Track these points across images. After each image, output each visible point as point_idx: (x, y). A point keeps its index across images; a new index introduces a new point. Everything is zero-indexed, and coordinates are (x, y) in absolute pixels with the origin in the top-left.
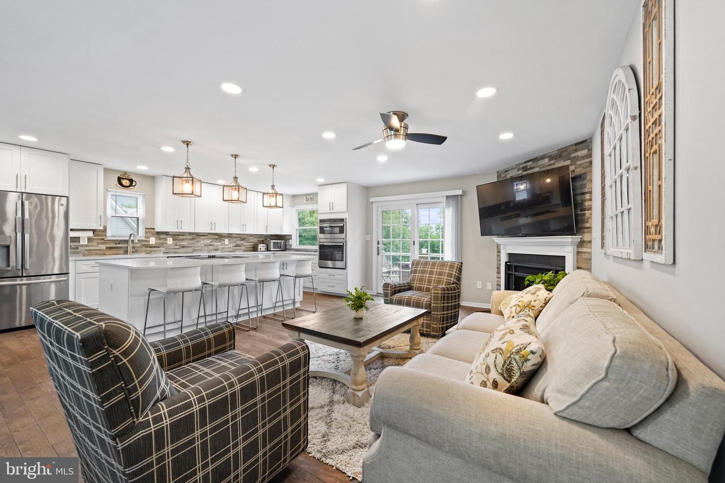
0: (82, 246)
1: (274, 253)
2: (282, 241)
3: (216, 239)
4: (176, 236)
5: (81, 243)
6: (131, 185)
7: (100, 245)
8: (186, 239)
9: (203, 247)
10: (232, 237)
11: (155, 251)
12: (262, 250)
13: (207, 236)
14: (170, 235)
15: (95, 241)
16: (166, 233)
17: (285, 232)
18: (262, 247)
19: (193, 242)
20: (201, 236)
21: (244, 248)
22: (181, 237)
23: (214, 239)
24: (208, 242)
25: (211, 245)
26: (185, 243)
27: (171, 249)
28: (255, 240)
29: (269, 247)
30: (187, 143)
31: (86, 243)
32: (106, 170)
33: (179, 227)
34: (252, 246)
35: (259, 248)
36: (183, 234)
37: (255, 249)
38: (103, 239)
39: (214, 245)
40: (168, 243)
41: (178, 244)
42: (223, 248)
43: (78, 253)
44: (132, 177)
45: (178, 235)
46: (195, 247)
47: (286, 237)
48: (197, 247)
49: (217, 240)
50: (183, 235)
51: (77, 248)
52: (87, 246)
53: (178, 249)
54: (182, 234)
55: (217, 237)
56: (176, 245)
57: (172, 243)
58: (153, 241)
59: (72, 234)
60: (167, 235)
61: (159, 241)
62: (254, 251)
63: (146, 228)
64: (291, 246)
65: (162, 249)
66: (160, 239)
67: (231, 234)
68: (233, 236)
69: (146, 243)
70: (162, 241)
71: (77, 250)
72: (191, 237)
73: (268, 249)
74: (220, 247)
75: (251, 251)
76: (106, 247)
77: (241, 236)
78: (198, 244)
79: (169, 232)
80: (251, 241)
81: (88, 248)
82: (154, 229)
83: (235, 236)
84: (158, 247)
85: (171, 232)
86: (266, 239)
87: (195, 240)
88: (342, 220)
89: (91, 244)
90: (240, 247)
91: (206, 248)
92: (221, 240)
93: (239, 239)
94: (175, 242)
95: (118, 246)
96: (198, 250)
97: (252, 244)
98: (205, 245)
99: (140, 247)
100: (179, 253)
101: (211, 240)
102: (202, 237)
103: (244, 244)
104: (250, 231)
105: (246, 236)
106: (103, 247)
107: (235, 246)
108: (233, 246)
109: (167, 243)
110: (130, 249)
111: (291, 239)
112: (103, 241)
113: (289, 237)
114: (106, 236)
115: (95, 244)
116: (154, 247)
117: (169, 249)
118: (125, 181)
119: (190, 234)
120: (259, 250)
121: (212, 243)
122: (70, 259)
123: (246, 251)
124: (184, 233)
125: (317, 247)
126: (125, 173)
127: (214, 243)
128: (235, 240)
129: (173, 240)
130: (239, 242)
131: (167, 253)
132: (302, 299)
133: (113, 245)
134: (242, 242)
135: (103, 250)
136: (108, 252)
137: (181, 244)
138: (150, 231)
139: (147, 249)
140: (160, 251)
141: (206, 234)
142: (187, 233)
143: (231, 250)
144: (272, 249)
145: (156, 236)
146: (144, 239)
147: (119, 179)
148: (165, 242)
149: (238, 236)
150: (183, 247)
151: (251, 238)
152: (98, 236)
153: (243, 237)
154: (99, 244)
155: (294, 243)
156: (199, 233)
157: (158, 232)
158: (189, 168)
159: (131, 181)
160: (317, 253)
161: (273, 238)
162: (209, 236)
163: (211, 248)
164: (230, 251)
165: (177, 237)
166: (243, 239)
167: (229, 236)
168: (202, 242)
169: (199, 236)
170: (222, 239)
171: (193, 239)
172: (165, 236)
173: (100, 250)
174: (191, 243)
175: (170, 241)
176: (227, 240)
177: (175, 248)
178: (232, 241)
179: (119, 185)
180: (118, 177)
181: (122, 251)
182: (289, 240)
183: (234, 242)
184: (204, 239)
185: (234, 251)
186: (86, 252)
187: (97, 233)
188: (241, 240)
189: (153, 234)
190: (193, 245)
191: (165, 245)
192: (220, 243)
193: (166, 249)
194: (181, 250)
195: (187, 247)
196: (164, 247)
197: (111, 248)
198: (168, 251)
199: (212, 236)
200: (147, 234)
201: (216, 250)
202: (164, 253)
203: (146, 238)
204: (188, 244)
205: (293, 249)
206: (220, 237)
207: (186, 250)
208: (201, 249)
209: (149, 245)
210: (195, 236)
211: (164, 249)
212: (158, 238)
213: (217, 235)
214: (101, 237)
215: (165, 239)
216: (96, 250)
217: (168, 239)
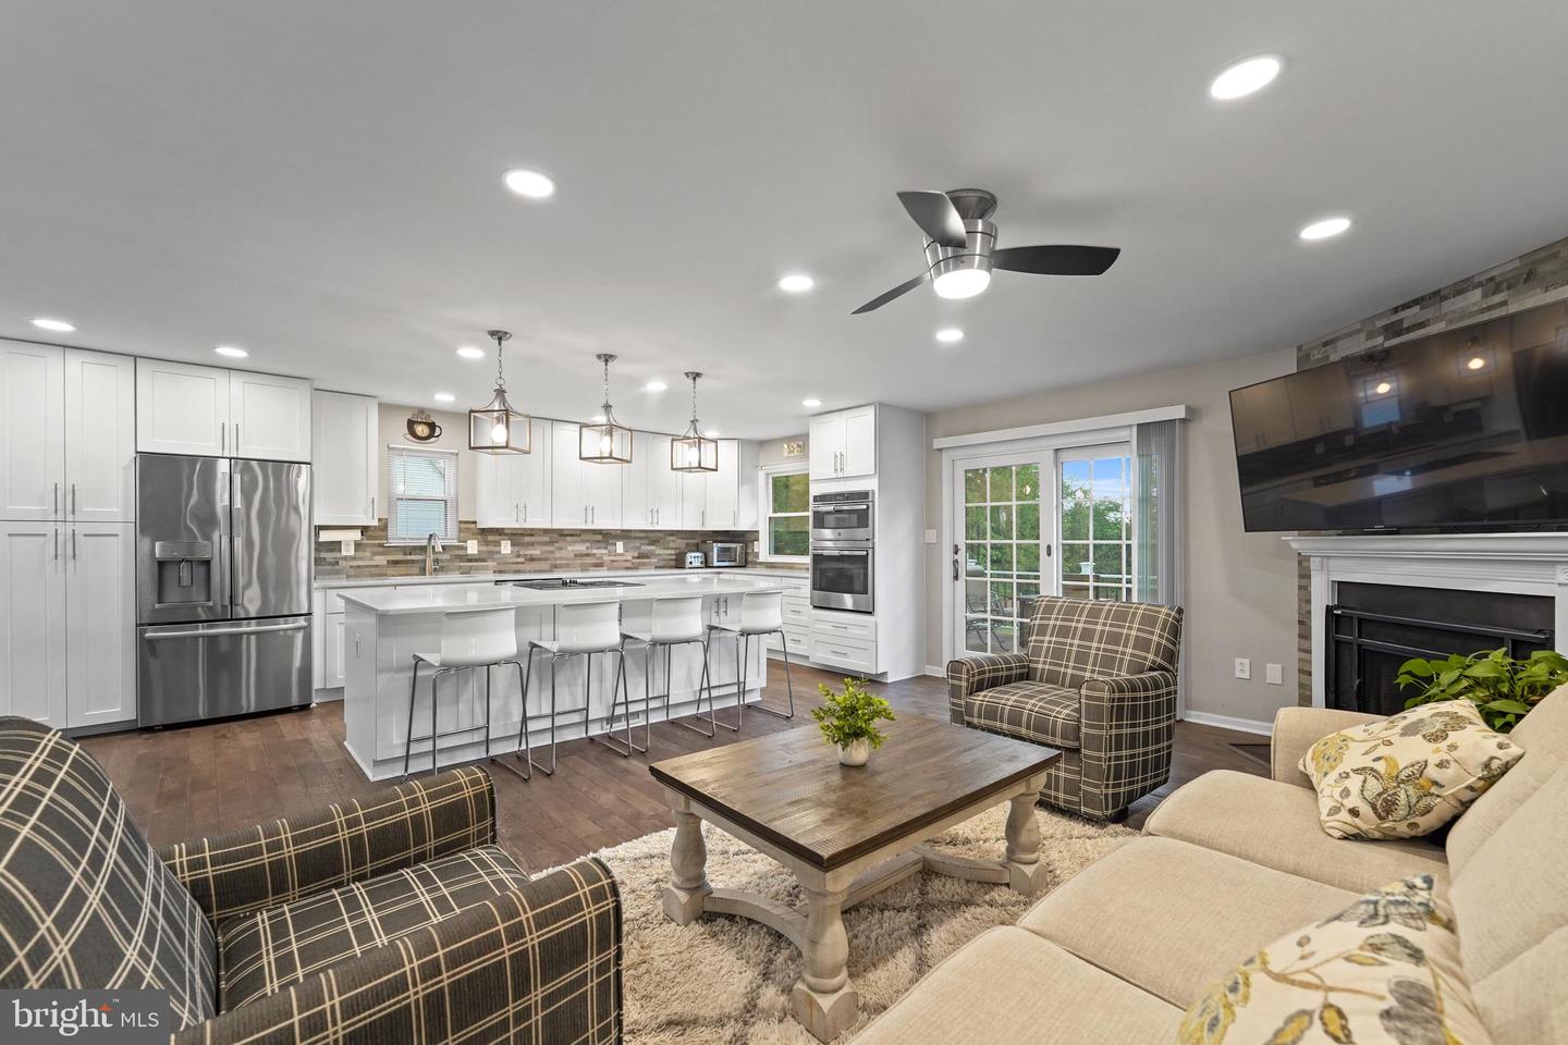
0: (345, 558)
1: (719, 573)
2: (738, 546)
3: (599, 541)
4: (518, 536)
5: (344, 553)
6: (431, 435)
7: (377, 558)
8: (538, 543)
9: (571, 559)
10: (630, 538)
11: (477, 569)
12: (694, 565)
13: (578, 535)
14: (505, 535)
15: (367, 549)
16: (499, 532)
17: (743, 525)
18: (694, 558)
19: (552, 548)
20: (567, 535)
21: (656, 560)
22: (527, 539)
23: (594, 541)
24: (582, 548)
25: (587, 555)
26: (536, 552)
27: (509, 564)
28: (681, 543)
29: (709, 560)
30: (499, 336)
31: (352, 553)
32: (385, 408)
33: (521, 517)
34: (673, 557)
35: (688, 560)
36: (531, 532)
37: (679, 563)
38: (382, 545)
39: (595, 554)
40: (503, 552)
41: (521, 553)
42: (613, 561)
43: (338, 573)
44: (433, 419)
45: (522, 535)
46: (556, 559)
47: (747, 537)
48: (562, 559)
49: (599, 545)
50: (532, 535)
51: (336, 563)
52: (354, 558)
53: (522, 563)
54: (529, 532)
55: (600, 537)
56: (519, 556)
57: (509, 552)
58: (473, 547)
59: (325, 536)
60: (500, 535)
61: (484, 548)
62: (677, 567)
63: (461, 522)
64: (757, 555)
65: (490, 564)
66: (487, 543)
67: (630, 531)
68: (633, 534)
69: (461, 552)
70: (491, 548)
71: (337, 567)
72: (547, 539)
73: (707, 564)
74: (607, 559)
75: (671, 567)
76: (388, 561)
77: (650, 535)
78: (563, 554)
79: (503, 529)
80: (672, 545)
81: (356, 563)
82: (475, 522)
83: (638, 535)
84: (483, 560)
85: (507, 529)
86: (704, 542)
87: (556, 545)
88: (864, 496)
89: (360, 554)
90: (648, 557)
91: (578, 561)
92: (608, 544)
93: (646, 541)
94: (516, 548)
95: (409, 557)
96: (561, 566)
97: (673, 552)
98: (576, 555)
99: (450, 560)
100: (524, 572)
101: (588, 544)
102: (568, 538)
103: (657, 552)
104: (668, 523)
105: (661, 535)
106: (381, 560)
107: (638, 558)
108: (633, 558)
109: (500, 552)
110: (429, 565)
111: (757, 540)
112: (381, 549)
113: (752, 538)
114: (387, 540)
115: (367, 554)
116: (476, 560)
117: (505, 564)
118: (423, 426)
119: (546, 532)
120: (688, 565)
121: (589, 551)
122: (315, 585)
123: (660, 567)
124: (532, 529)
125: (807, 560)
126: (421, 411)
127: (594, 551)
128: (637, 543)
129: (513, 545)
130: (646, 549)
131: (501, 572)
133: (400, 557)
134: (654, 547)
135: (383, 566)
136: (390, 571)
137: (529, 552)
138: (468, 528)
139: (462, 564)
140: (487, 568)
142: (540, 530)
143: (629, 565)
144: (716, 564)
145: (479, 537)
146: (455, 543)
147: (411, 424)
148: (497, 549)
149: (643, 535)
150: (532, 559)
151: (671, 538)
152: (373, 538)
153: (655, 537)
154: (374, 554)
155: (762, 548)
156: (562, 530)
157: (483, 531)
158: (504, 391)
159: (432, 426)
160: (809, 574)
161: (719, 539)
162: (583, 537)
163: (588, 560)
164: (627, 568)
165: (521, 539)
166: (653, 542)
167: (625, 535)
168: (570, 548)
170: (611, 541)
171: (551, 543)
172: (497, 538)
173: (377, 566)
174: (548, 551)
175: (506, 547)
176: (621, 543)
177: (517, 563)
178: (631, 545)
179: (409, 437)
180: (409, 420)
181: (416, 569)
182: (752, 542)
183: (635, 548)
184: (574, 543)
185: (635, 567)
186: (352, 572)
187: (370, 533)
188: (649, 545)
189: (474, 534)
190: (552, 555)
191: (496, 556)
192: (606, 551)
193: (498, 564)
194: (528, 566)
195: (539, 559)
196: (494, 560)
197: (396, 562)
198: (501, 568)
199: (589, 537)
200: (462, 535)
201: (599, 565)
202: (495, 572)
203: (459, 541)
204: (542, 552)
205: (760, 563)
206: (607, 537)
207: (536, 565)
208: (568, 564)
209: (466, 555)
210: (556, 536)
211: (495, 564)
212: (484, 543)
213: (601, 534)
214: (381, 542)
215: (497, 544)
216: (368, 566)
217: (503, 543)
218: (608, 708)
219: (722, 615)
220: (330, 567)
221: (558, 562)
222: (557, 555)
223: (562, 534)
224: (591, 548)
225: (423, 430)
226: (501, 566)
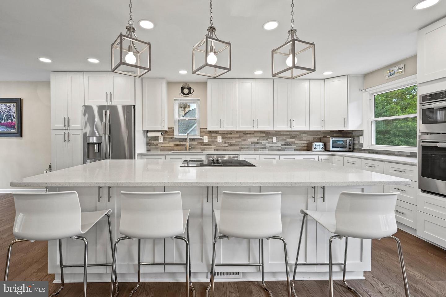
0: (160, 143)
1: (333, 155)
2: (348, 139)
4: (224, 134)
5: (159, 141)
6: (190, 93)
7: (170, 143)
8: (234, 137)
9: (249, 145)
10: (281, 135)
11: (208, 148)
12: (317, 149)
13: (254, 134)
14: (219, 134)
15: (167, 140)
16: (217, 132)
17: (351, 126)
18: (319, 146)
19: (240, 140)
20: (247, 134)
21: (295, 146)
22: (229, 136)
23: (261, 137)
24: (255, 140)
25: (258, 143)
26: (233, 141)
27: (221, 146)
28: (310, 138)
29: (328, 147)
31: (162, 141)
32: (170, 84)
33: (222, 125)
34: (306, 145)
35: (314, 147)
36: (231, 132)
37: (309, 148)
38: (171, 138)
39: (261, 143)
41: (227, 142)
42: (271, 146)
43: (157, 149)
44: (190, 86)
45: (227, 134)
46: (242, 145)
47: (355, 134)
48: (246, 145)
49: (263, 138)
50: (231, 134)
51: (157, 145)
52: (162, 143)
53: (227, 146)
55: (264, 135)
56: (225, 143)
57: (221, 142)
58: (206, 139)
59: (150, 135)
60: (217, 134)
61: (210, 140)
62: (307, 150)
63: (201, 128)
64: (362, 145)
65: (213, 146)
66: (212, 137)
67: (280, 131)
68: (282, 133)
69: (201, 141)
70: (213, 139)
71: (157, 146)
72: (238, 136)
73: (326, 149)
74: (267, 145)
75: (304, 150)
76: (174, 145)
78: (246, 142)
80: (304, 138)
81: (163, 145)
82: (207, 129)
83: (285, 133)
84: (210, 145)
85: (220, 131)
86: (325, 137)
87: (242, 138)
89: (165, 142)
90: (290, 145)
91: (253, 146)
92: (268, 138)
93: (289, 137)
94: (224, 140)
95: (182, 143)
96: (244, 148)
97: (305, 142)
98: (252, 143)
99: (197, 145)
100: (228, 150)
101: (258, 138)
102: (248, 135)
103: (296, 142)
105: (298, 133)
106: (172, 144)
107: (285, 145)
108: (282, 145)
109: (217, 141)
110: (188, 147)
111: (362, 135)
112: (171, 140)
113: (358, 134)
114: (174, 136)
115: (167, 142)
116: (207, 145)
117: (219, 146)
118: (186, 89)
119: (238, 132)
120: (313, 149)
121: (258, 141)
123: (297, 150)
124: (231, 131)
125: (416, 149)
126: (186, 83)
127: (261, 141)
128: (284, 137)
129: (222, 138)
130: (289, 140)
131: (217, 150)
132: (369, 269)
133: (178, 143)
134: (294, 140)
135: (172, 146)
136: (175, 148)
137: (230, 142)
138: (204, 131)
139: (201, 146)
140: (212, 148)
141: (253, 132)
142: (235, 131)
143: (280, 148)
144: (331, 149)
145: (208, 135)
146: (199, 137)
147: (182, 89)
148: (216, 140)
149: (288, 133)
150: (231, 145)
151: (304, 135)
152: (169, 135)
153: (294, 135)
154: (170, 142)
155: (366, 141)
156: (245, 131)
157: (210, 132)
159: (190, 89)
160: (417, 162)
161: (335, 135)
162: (256, 135)
163: (258, 146)
164: (279, 150)
165: (226, 136)
166: (293, 137)
167: (278, 133)
168: (249, 140)
169: (245, 134)
170: (270, 137)
171: (240, 137)
172: (216, 135)
173: (170, 146)
174: (238, 141)
175: (220, 139)
176: (275, 138)
177: (224, 146)
178: (280, 139)
179: (182, 94)
180: (181, 87)
181: (184, 148)
182: (359, 137)
183: (283, 140)
184: (250, 137)
185: (283, 150)
186: (162, 148)
187: (168, 133)
188: (291, 138)
189: (206, 133)
190: (240, 143)
191: (215, 143)
192: (267, 142)
193: (216, 146)
194: (229, 148)
195: (234, 145)
196: (215, 145)
197: (177, 145)
198: (218, 148)
199: (259, 134)
200: (202, 134)
201: (264, 148)
202: (215, 150)
203: (201, 137)
204: (236, 142)
205: (364, 150)
206: (267, 134)
207: (233, 148)
208: (248, 147)
209: (203, 143)
210: (242, 134)
211: (215, 146)
212: (210, 137)
213: (265, 133)
214: (172, 137)
215: (216, 138)
216: (167, 146)
217: (218, 137)
218: (208, 266)
219: (320, 200)
220: (155, 146)
221: (243, 146)
222: (242, 143)
223: (245, 133)
224: (260, 140)
225: (186, 91)
226: (217, 147)
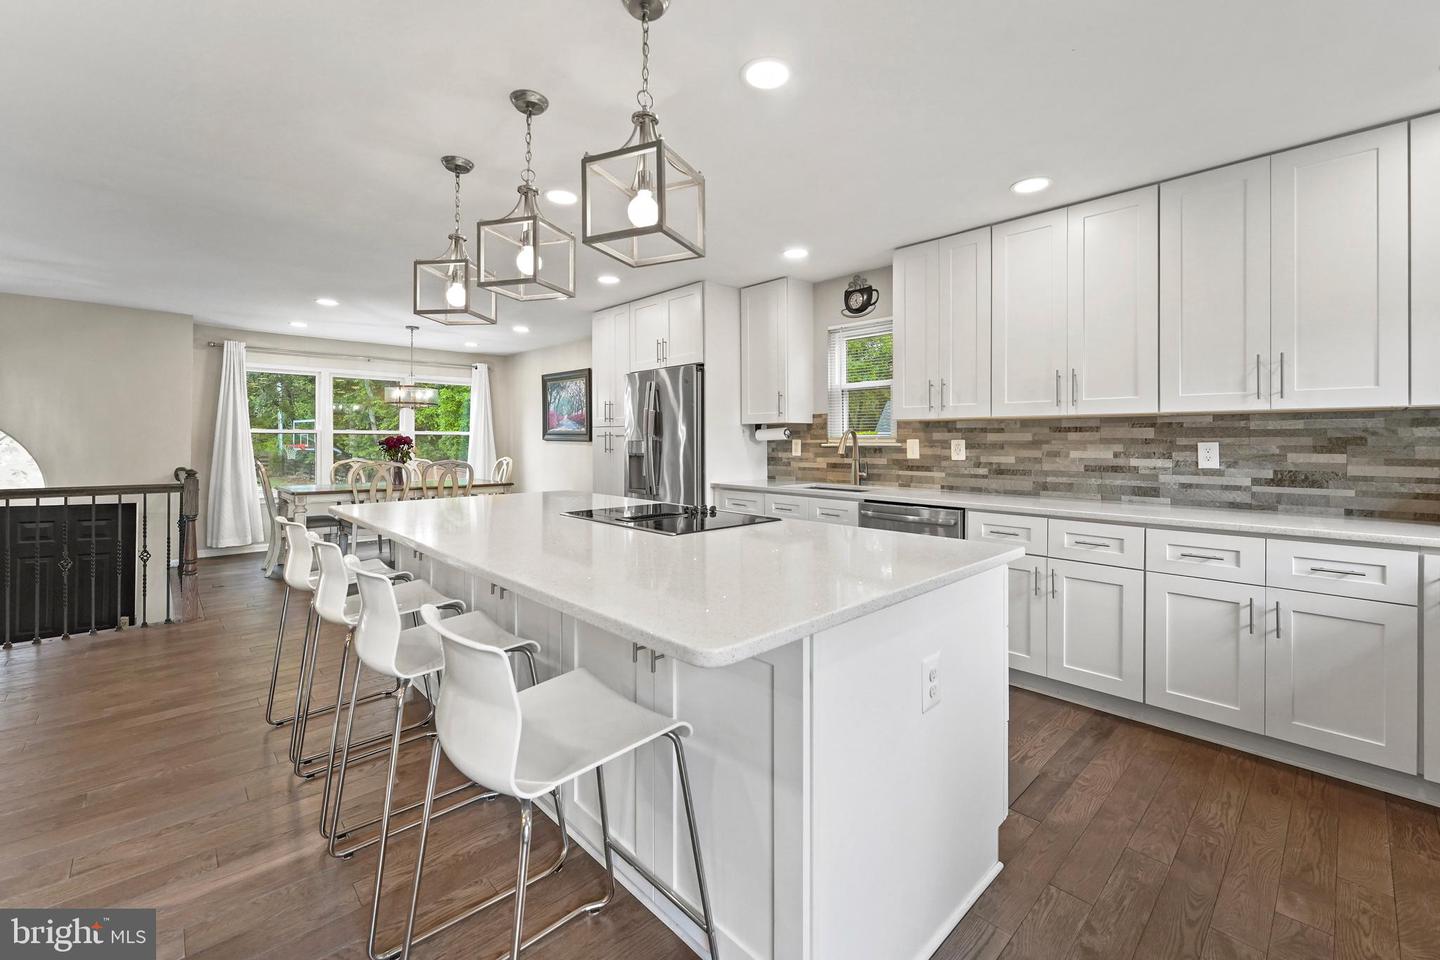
0: (795, 459)
3: (1147, 442)
4: (976, 432)
5: (794, 454)
6: (868, 303)
7: (819, 459)
8: (1010, 443)
9: (1076, 475)
10: (1250, 432)
11: (919, 480)
13: (1097, 429)
14: (958, 430)
15: (811, 449)
16: (949, 426)
19: (1037, 454)
20: (1068, 430)
21: (1351, 493)
22: (992, 437)
23: (1134, 441)
24: (1102, 454)
25: (1115, 469)
26: (1008, 459)
27: (963, 476)
31: (799, 454)
33: (938, 401)
36: (1000, 425)
38: (821, 446)
39: (1136, 469)
40: (954, 457)
41: (983, 459)
42: (1190, 486)
43: (790, 474)
44: (870, 281)
45: (984, 430)
46: (1046, 474)
48: (1062, 474)
49: (1147, 449)
50: (1001, 430)
51: (789, 463)
52: (801, 459)
53: (985, 477)
54: (996, 426)
55: (1150, 433)
56: (978, 465)
57: (964, 459)
58: (913, 450)
60: (949, 431)
61: (929, 451)
65: (937, 475)
66: (932, 444)
68: (1253, 425)
69: (899, 456)
70: (938, 451)
71: (789, 469)
72: (1028, 437)
78: (1060, 464)
79: (954, 422)
81: (802, 465)
83: (1272, 425)
84: (928, 469)
85: (961, 420)
87: (1046, 447)
89: (806, 455)
90: (1316, 484)
91: (1094, 481)
92: (1173, 446)
93: (1308, 441)
94: (975, 452)
96: (1056, 487)
98: (1087, 469)
99: (887, 466)
100: (988, 492)
101: (1119, 448)
102: (1072, 436)
103: (1353, 471)
106: (822, 463)
107: (1270, 482)
108: (1256, 481)
109: (948, 458)
110: (856, 473)
112: (821, 450)
114: (827, 439)
115: (811, 455)
116: (918, 468)
117: (957, 475)
118: (860, 294)
119: (1025, 423)
121: (1121, 462)
126: (858, 275)
127: (1134, 462)
128: (1273, 446)
129: (968, 447)
130: (1297, 460)
131: (951, 488)
133: (838, 460)
134: (1339, 459)
135: (823, 469)
136: (831, 475)
137: (995, 459)
139: (901, 472)
140: (931, 481)
142: (1015, 421)
143: (1242, 497)
145: (921, 434)
146: (893, 443)
148: (945, 452)
149: (1300, 425)
150: (1000, 471)
152: (816, 438)
154: (817, 455)
156: (1059, 419)
157: (927, 425)
159: (869, 291)
162: (1106, 432)
163: (1118, 481)
164: (1234, 506)
165: (980, 438)
166: (1337, 445)
167: (1225, 426)
168: (1074, 454)
169: (1059, 430)
170: (1182, 441)
171: (1035, 444)
172: (946, 435)
173: (818, 469)
174: (1029, 459)
175: (958, 451)
176: (1215, 447)
177: (976, 476)
178: (1246, 451)
180: (846, 292)
183: (1262, 459)
184: (1082, 445)
185: (1267, 507)
186: (800, 474)
187: (812, 432)
188: (1316, 450)
189: (915, 430)
190: (1037, 467)
191: (944, 463)
192: (1169, 464)
193: (948, 475)
194: (995, 483)
195: (1014, 473)
196: (942, 469)
197: (834, 466)
198: (952, 481)
199: (1122, 432)
200: (902, 431)
201: (1150, 492)
202: (942, 489)
203: (898, 441)
204: (1019, 460)
207: (1009, 482)
208: (1071, 484)
209: (907, 460)
210: (1046, 430)
211: (943, 475)
212: (928, 443)
213: (1153, 425)
214: (819, 441)
215: (946, 445)
216: (813, 469)
217: (954, 443)
220: (785, 468)
221: (1049, 479)
222: (1046, 467)
224: (1127, 455)
225: (857, 300)
226: (951, 479)
